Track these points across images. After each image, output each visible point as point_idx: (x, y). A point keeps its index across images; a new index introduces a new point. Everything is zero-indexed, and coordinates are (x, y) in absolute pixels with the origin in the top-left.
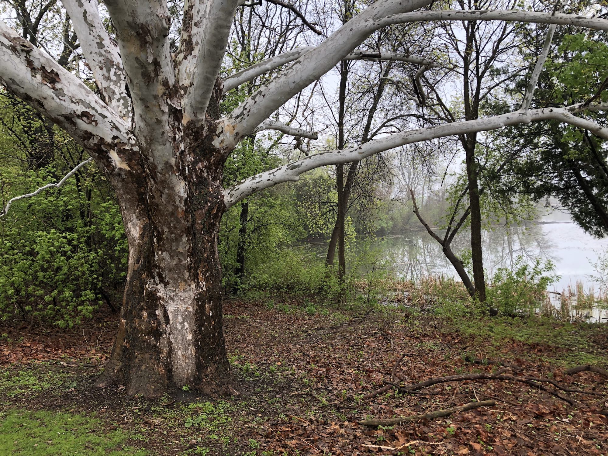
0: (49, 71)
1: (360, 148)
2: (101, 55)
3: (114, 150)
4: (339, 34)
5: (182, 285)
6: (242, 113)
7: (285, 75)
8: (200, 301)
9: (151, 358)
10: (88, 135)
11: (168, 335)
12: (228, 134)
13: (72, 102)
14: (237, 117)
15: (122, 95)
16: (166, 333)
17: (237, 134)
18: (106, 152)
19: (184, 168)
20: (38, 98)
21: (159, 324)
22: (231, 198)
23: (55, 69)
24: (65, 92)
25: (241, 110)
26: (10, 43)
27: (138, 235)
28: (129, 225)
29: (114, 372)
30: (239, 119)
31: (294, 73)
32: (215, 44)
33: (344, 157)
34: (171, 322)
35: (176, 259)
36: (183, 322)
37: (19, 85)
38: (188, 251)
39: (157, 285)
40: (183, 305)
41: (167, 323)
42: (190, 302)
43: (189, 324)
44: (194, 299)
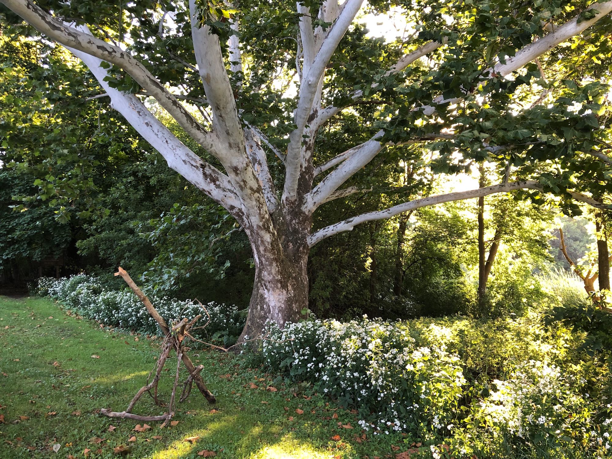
5: (277, 291)
6: (317, 191)
8: (289, 301)
10: (232, 207)
12: (309, 203)
14: (314, 193)
16: (268, 319)
17: (315, 203)
18: (241, 216)
19: (269, 227)
20: (209, 190)
21: (265, 314)
22: (312, 241)
24: (221, 186)
25: (318, 189)
26: (196, 164)
31: (345, 166)
33: (379, 216)
36: (278, 313)
38: (278, 271)
39: (264, 291)
40: (279, 304)
41: (270, 313)
42: (283, 302)
43: (282, 315)
44: (285, 301)
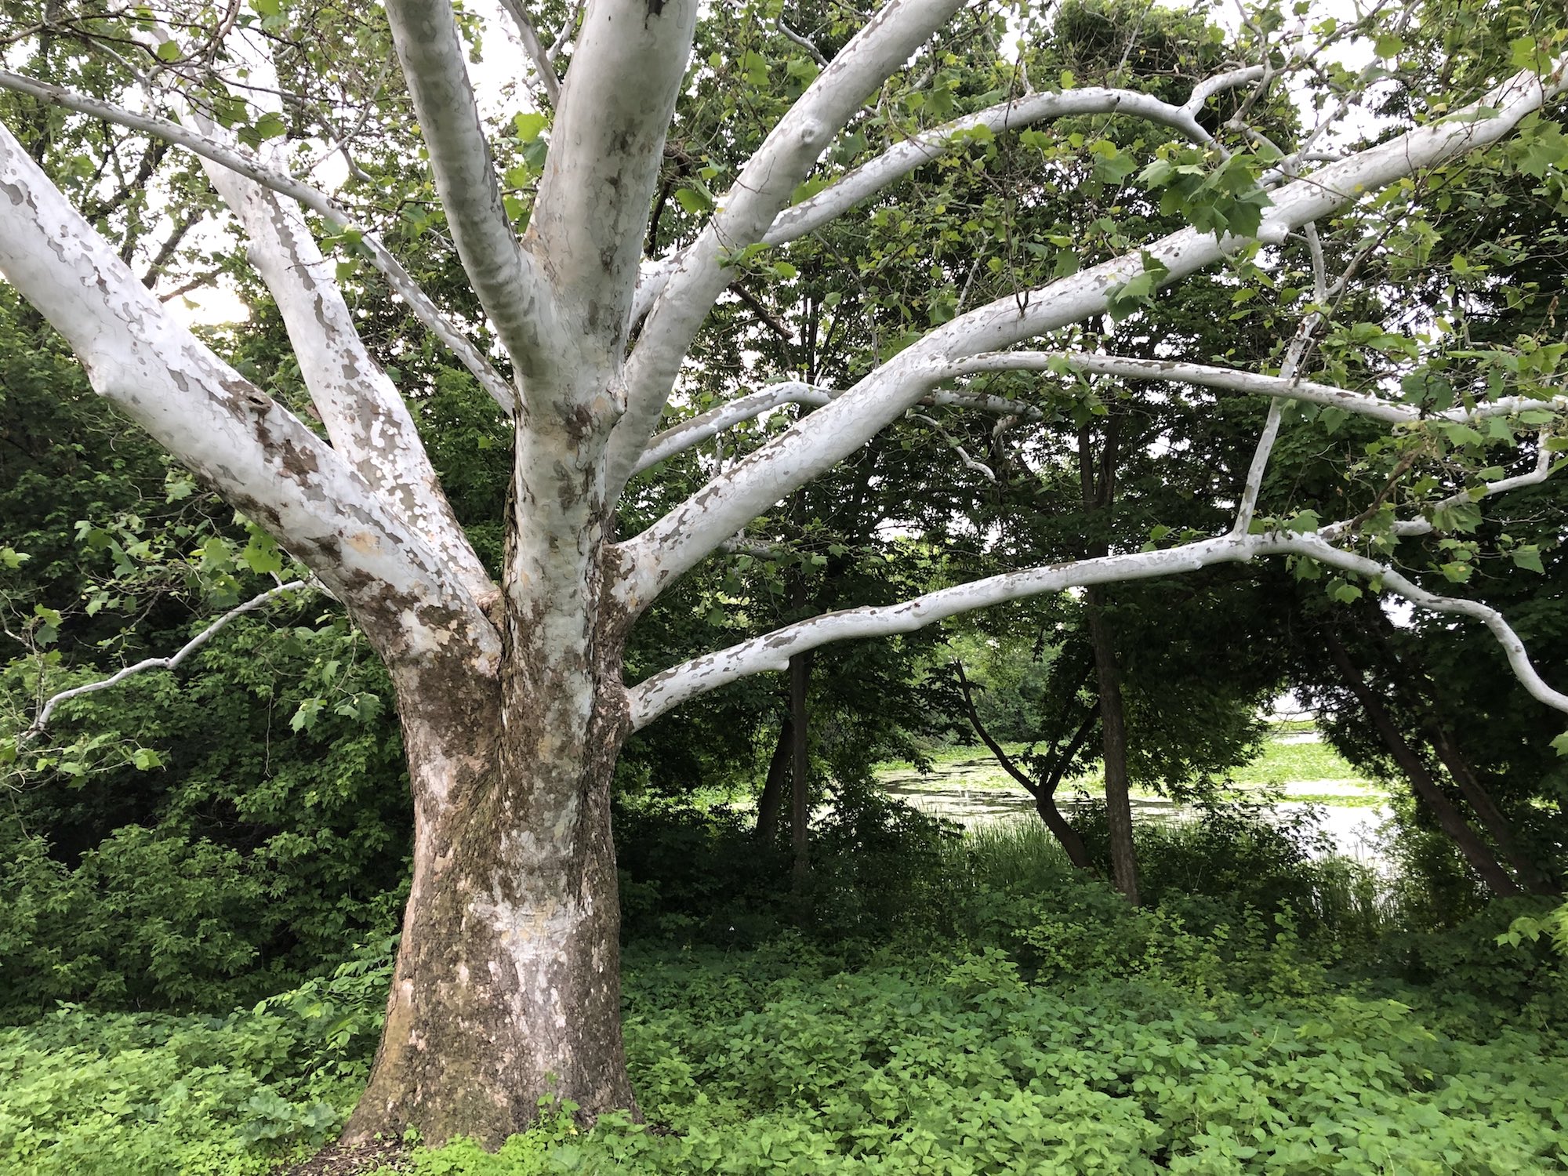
0: (298, 449)
1: (917, 605)
2: (351, 391)
3: (411, 609)
4: (878, 382)
5: (551, 903)
6: (676, 532)
7: (768, 457)
8: (584, 939)
9: (476, 1073)
10: (361, 579)
11: (514, 1018)
12: (645, 574)
13: (339, 511)
14: (665, 539)
15: (400, 481)
16: (510, 1014)
17: (664, 573)
18: (395, 614)
20: (271, 505)
21: (498, 995)
22: (645, 707)
23: (309, 446)
24: (326, 492)
25: (674, 524)
26: (226, 395)
27: (444, 794)
28: (425, 770)
29: (385, 1108)
30: (670, 542)
31: (786, 454)
32: (644, 403)
33: (884, 623)
34: (522, 989)
35: (548, 847)
36: (548, 989)
37: (235, 479)
38: (574, 829)
39: (495, 904)
40: (550, 950)
41: (514, 990)
42: (563, 942)
43: (561, 992)
44: (571, 936)
